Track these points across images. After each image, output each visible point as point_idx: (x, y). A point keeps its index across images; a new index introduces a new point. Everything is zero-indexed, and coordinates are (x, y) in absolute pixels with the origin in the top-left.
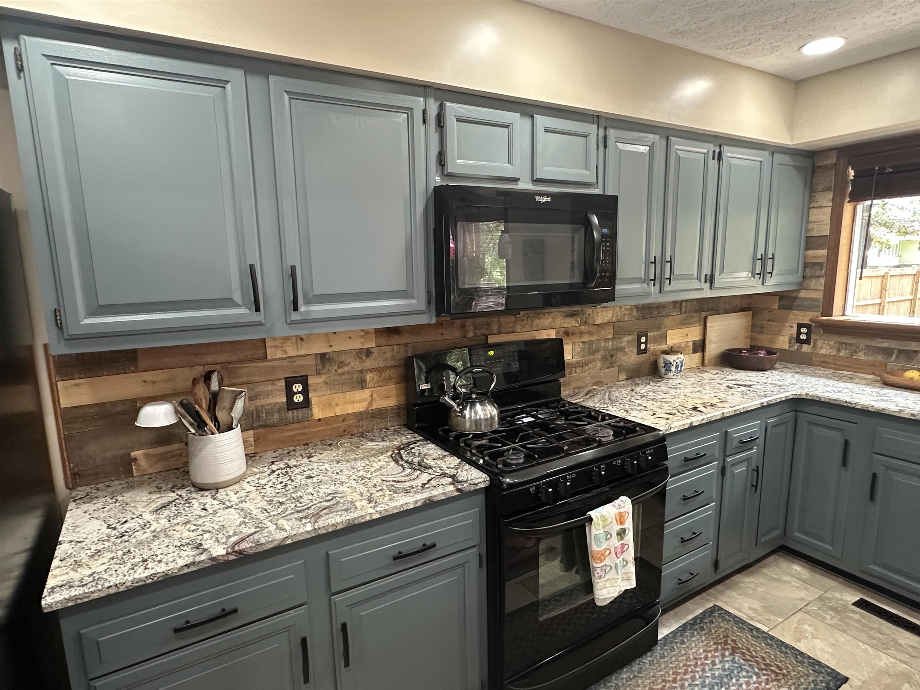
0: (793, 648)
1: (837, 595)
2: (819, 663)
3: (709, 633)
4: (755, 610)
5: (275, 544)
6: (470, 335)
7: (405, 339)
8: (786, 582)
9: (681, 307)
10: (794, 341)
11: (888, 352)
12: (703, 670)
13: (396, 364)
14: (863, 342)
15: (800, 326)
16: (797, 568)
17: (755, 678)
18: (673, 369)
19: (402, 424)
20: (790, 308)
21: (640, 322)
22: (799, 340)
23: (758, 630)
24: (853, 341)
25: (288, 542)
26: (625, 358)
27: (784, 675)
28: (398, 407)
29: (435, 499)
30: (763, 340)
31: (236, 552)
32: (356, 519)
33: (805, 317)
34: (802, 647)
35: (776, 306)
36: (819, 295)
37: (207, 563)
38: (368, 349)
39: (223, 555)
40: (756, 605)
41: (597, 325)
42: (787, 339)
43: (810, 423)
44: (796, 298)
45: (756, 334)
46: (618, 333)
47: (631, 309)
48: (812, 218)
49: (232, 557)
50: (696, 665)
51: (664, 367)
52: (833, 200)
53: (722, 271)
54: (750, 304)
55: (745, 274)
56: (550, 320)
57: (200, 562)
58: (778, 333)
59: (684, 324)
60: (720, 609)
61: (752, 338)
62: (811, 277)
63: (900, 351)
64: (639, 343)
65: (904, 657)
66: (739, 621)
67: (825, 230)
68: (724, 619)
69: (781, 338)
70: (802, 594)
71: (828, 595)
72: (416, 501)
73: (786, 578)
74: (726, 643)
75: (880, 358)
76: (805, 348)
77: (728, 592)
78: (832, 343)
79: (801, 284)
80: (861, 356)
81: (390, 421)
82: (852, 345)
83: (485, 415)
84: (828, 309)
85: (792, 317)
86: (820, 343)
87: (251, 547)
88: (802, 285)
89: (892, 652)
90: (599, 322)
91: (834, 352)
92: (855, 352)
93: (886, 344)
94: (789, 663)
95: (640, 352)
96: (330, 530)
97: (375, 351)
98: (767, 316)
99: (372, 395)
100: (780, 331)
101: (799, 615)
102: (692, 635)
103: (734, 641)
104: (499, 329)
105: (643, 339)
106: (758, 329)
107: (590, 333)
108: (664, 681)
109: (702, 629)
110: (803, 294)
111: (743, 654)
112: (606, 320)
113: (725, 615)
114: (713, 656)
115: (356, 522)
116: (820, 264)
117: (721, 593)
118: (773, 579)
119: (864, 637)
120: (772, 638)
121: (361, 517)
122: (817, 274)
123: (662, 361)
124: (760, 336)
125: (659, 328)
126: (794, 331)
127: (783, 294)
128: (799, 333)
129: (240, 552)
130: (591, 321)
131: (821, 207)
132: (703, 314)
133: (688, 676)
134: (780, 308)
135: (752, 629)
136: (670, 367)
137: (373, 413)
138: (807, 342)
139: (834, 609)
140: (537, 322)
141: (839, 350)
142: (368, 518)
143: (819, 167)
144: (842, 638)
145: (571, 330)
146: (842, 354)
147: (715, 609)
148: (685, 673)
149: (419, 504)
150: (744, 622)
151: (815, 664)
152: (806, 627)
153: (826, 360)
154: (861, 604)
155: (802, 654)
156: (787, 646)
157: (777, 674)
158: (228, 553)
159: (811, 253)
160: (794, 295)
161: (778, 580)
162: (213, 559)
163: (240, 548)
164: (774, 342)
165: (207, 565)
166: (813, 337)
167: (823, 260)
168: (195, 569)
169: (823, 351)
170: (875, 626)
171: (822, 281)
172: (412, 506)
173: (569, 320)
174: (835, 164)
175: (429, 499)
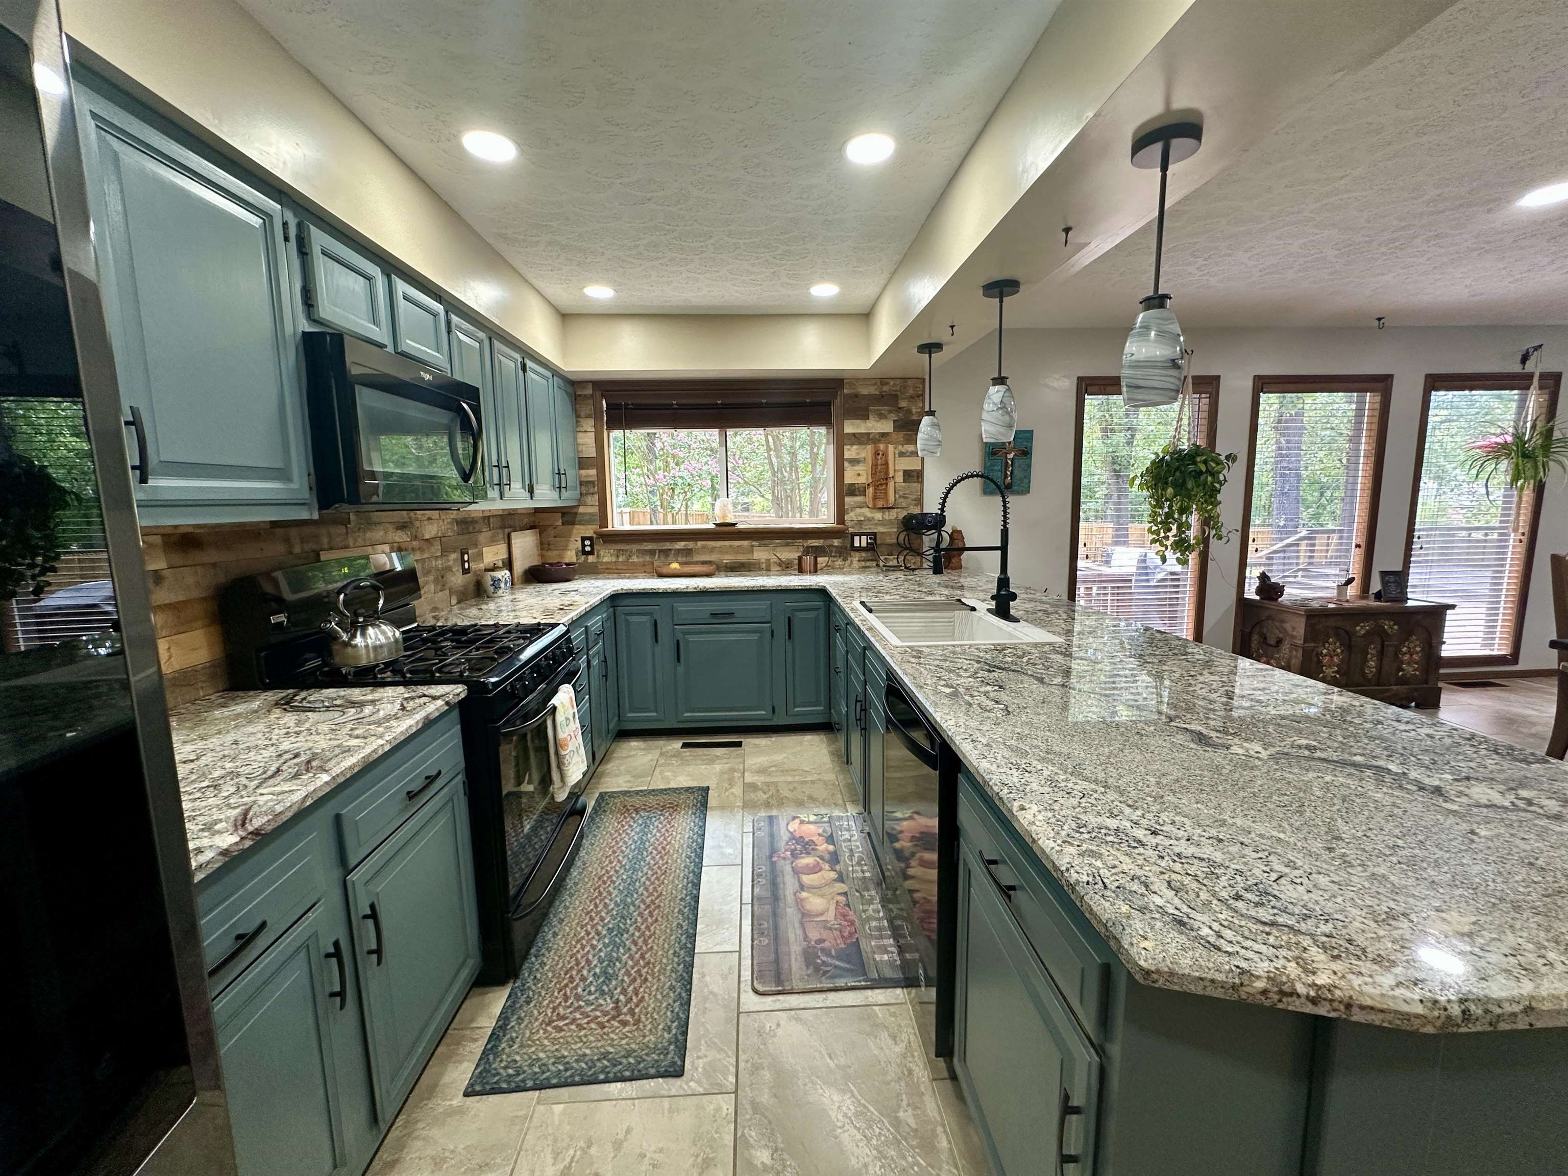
0: (670, 789)
1: (670, 748)
2: (690, 788)
3: (612, 812)
4: (628, 781)
5: (295, 809)
6: (297, 550)
7: (212, 556)
8: (633, 756)
9: (489, 521)
10: (580, 554)
11: (652, 552)
12: (627, 834)
13: (203, 595)
14: (635, 547)
15: (583, 539)
16: (634, 744)
17: (662, 818)
18: (502, 585)
19: (221, 689)
20: (573, 523)
21: (461, 537)
22: (584, 553)
23: (641, 791)
24: (628, 547)
25: (308, 803)
26: (453, 579)
27: (677, 806)
28: (213, 664)
29: (432, 717)
30: (552, 556)
31: (251, 833)
32: (370, 755)
33: (589, 531)
34: (673, 785)
35: (559, 523)
36: (595, 510)
37: (217, 861)
38: (156, 571)
39: (236, 843)
40: (628, 778)
41: (427, 540)
42: (574, 552)
43: (626, 614)
44: (576, 514)
45: (544, 552)
46: (445, 552)
47: (451, 523)
48: (580, 441)
49: (248, 843)
50: (620, 834)
51: (493, 585)
52: (595, 426)
53: (537, 483)
54: (534, 522)
55: (547, 487)
56: (381, 533)
57: (208, 863)
58: (566, 548)
59: (494, 541)
60: (606, 793)
61: (542, 556)
62: (586, 494)
63: (660, 551)
64: (463, 562)
65: (725, 761)
66: (625, 793)
67: (591, 452)
68: (615, 798)
69: (569, 553)
70: (650, 757)
71: (664, 750)
72: (417, 722)
73: (633, 753)
74: (628, 810)
75: (648, 558)
76: (591, 559)
77: (602, 780)
78: (612, 551)
79: (579, 500)
80: (635, 559)
81: (202, 688)
82: (626, 551)
83: (387, 638)
84: (604, 522)
85: (575, 531)
86: (602, 553)
87: (269, 821)
88: (581, 501)
89: (718, 761)
90: (427, 537)
91: (614, 559)
92: (630, 556)
93: (650, 546)
94: (674, 798)
95: (466, 571)
96: (348, 776)
97: (167, 573)
98: (552, 532)
99: (169, 648)
100: (566, 546)
101: (658, 770)
102: (602, 819)
103: (632, 806)
104: (329, 543)
105: (466, 557)
106: (546, 546)
107: (421, 549)
108: (607, 857)
109: (605, 811)
110: (581, 510)
111: (644, 809)
112: (433, 534)
113: (612, 795)
114: (626, 823)
115: (371, 759)
116: (592, 482)
117: (598, 783)
118: (626, 757)
119: (699, 762)
120: (653, 790)
121: (373, 752)
122: (591, 491)
123: (490, 579)
124: (550, 553)
125: (476, 545)
126: (579, 544)
127: (564, 511)
128: (584, 546)
129: (256, 833)
130: (420, 536)
131: (586, 431)
132: (507, 531)
133: (621, 844)
134: (563, 524)
135: (637, 793)
136: (499, 584)
137: (174, 678)
138: (591, 553)
139: (674, 756)
140: (369, 535)
141: (618, 557)
142: (380, 752)
143: (579, 396)
144: (690, 769)
145: (403, 546)
146: (620, 560)
147: (602, 796)
148: (617, 843)
149: (420, 725)
150: (629, 792)
151: (688, 789)
152: (667, 774)
153: (609, 566)
154: (685, 746)
155: (677, 789)
156: (665, 790)
157: (672, 808)
158: (242, 838)
159: (583, 472)
160: (574, 511)
161: (629, 756)
162: (225, 853)
163: (256, 826)
164: (562, 558)
165: (217, 866)
166: (595, 547)
167: (594, 479)
168: (203, 876)
169: (605, 560)
170: (700, 753)
171: (596, 497)
172: (414, 729)
173: (399, 533)
174: (592, 395)
175: (426, 718)
